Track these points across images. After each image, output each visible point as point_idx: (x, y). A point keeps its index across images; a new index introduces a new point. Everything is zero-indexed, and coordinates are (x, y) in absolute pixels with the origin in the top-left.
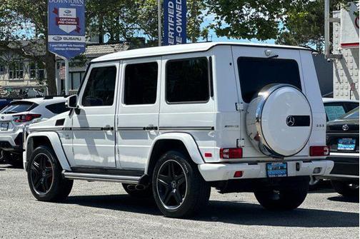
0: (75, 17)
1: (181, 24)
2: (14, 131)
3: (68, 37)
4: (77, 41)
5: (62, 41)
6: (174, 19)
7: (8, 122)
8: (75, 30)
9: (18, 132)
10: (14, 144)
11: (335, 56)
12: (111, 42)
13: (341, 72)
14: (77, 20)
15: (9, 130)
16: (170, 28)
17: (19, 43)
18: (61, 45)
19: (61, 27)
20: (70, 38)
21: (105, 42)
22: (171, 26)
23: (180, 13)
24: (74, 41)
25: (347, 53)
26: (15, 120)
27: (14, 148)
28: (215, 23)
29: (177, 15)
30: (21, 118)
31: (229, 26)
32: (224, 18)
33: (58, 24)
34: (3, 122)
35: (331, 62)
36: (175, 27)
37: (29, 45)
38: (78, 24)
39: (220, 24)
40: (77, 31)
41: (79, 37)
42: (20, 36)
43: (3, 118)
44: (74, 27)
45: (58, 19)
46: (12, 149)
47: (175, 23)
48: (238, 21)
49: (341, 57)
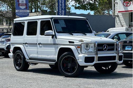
0: (25, 3)
1: (64, 5)
2: (6, 44)
3: (23, 10)
4: (26, 12)
5: (21, 12)
6: (61, 4)
7: (3, 41)
8: (25, 8)
9: (7, 45)
10: (6, 49)
11: (116, 16)
12: (35, 12)
13: (118, 21)
14: (26, 4)
15: (4, 44)
16: (60, 7)
17: (2, 12)
18: (20, 13)
19: (20, 7)
20: (24, 11)
21: (33, 12)
22: (60, 6)
23: (64, 1)
24: (25, 12)
25: (120, 14)
26: (6, 41)
27: (6, 50)
28: (74, 5)
29: (62, 2)
30: (8, 40)
31: (79, 5)
32: (78, 3)
33: (19, 6)
34: (1, 42)
35: (115, 18)
36: (62, 6)
37: (6, 13)
38: (26, 6)
39: (76, 5)
40: (26, 8)
41: (27, 10)
42: (3, 10)
43: (1, 40)
44: (25, 7)
45: (19, 4)
46: (5, 51)
47: (62, 5)
48: (82, 4)
49: (118, 16)
